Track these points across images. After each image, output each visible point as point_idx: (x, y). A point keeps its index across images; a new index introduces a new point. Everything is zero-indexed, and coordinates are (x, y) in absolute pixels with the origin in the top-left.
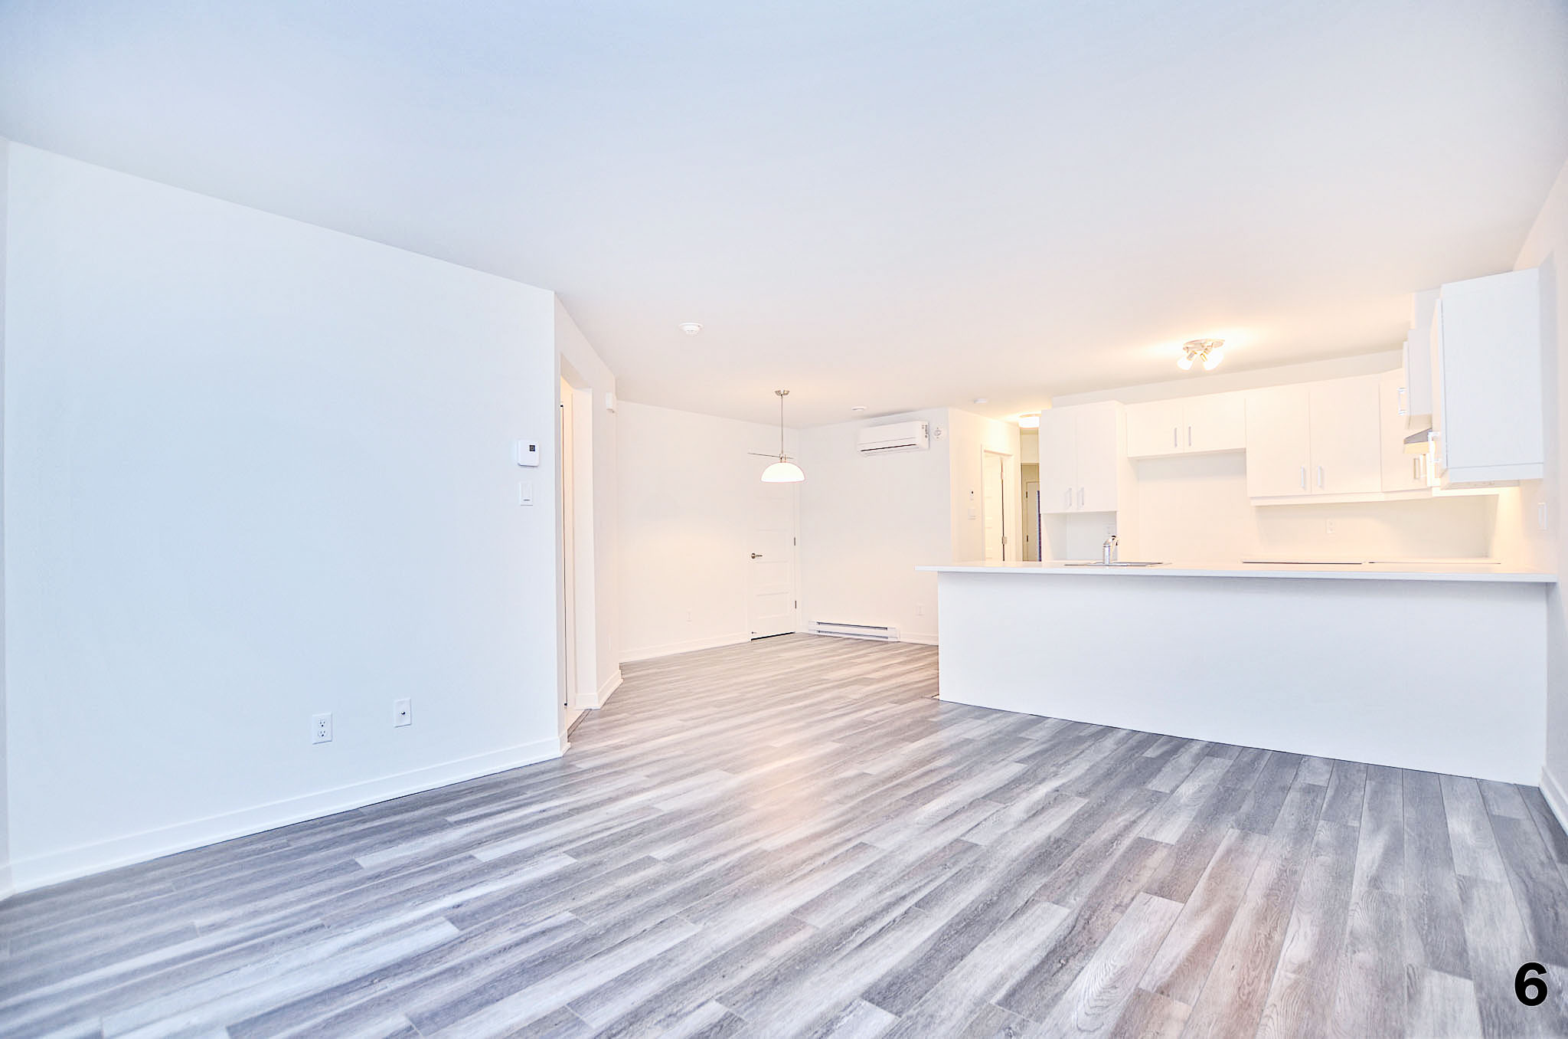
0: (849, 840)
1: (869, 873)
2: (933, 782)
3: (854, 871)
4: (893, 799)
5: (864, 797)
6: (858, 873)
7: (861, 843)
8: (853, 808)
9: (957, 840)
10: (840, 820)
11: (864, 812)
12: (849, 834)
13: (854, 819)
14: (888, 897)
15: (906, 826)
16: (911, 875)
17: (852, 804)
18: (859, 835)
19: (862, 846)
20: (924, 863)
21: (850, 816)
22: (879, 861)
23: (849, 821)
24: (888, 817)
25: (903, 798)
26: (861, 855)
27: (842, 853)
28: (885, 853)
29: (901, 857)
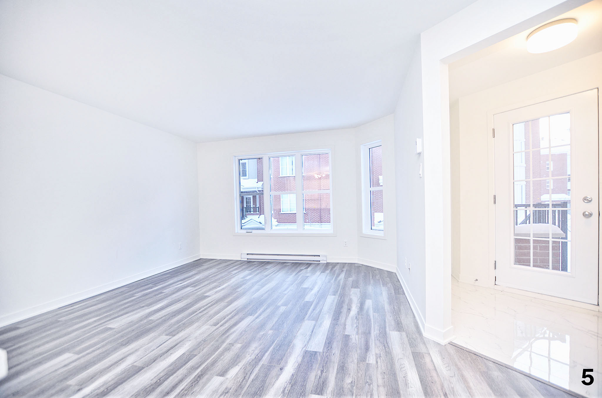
0: (221, 326)
1: (211, 317)
2: (171, 378)
3: (216, 316)
4: (201, 354)
5: (219, 351)
6: (215, 316)
7: (216, 326)
8: (223, 342)
9: (174, 336)
10: (228, 334)
11: (217, 341)
12: (222, 328)
13: (221, 336)
14: (205, 312)
15: (196, 338)
16: (197, 319)
17: (224, 345)
18: (217, 329)
19: (215, 325)
20: (192, 323)
21: (224, 337)
22: (208, 321)
23: (223, 334)
24: (204, 341)
25: (196, 355)
26: (215, 322)
27: (222, 321)
28: (206, 324)
29: (200, 324)
